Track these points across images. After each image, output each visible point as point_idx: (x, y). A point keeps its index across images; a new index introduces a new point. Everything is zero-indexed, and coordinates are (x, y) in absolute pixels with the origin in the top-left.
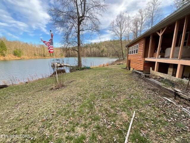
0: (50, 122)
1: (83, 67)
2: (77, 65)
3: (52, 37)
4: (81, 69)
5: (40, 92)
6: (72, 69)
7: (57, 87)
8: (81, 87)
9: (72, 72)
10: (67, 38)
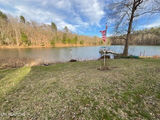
0: (98, 92)
1: (128, 55)
2: (123, 52)
3: (106, 29)
4: (127, 57)
5: (91, 69)
6: (117, 56)
7: (103, 69)
8: (125, 75)
9: (116, 59)
10: (117, 28)
